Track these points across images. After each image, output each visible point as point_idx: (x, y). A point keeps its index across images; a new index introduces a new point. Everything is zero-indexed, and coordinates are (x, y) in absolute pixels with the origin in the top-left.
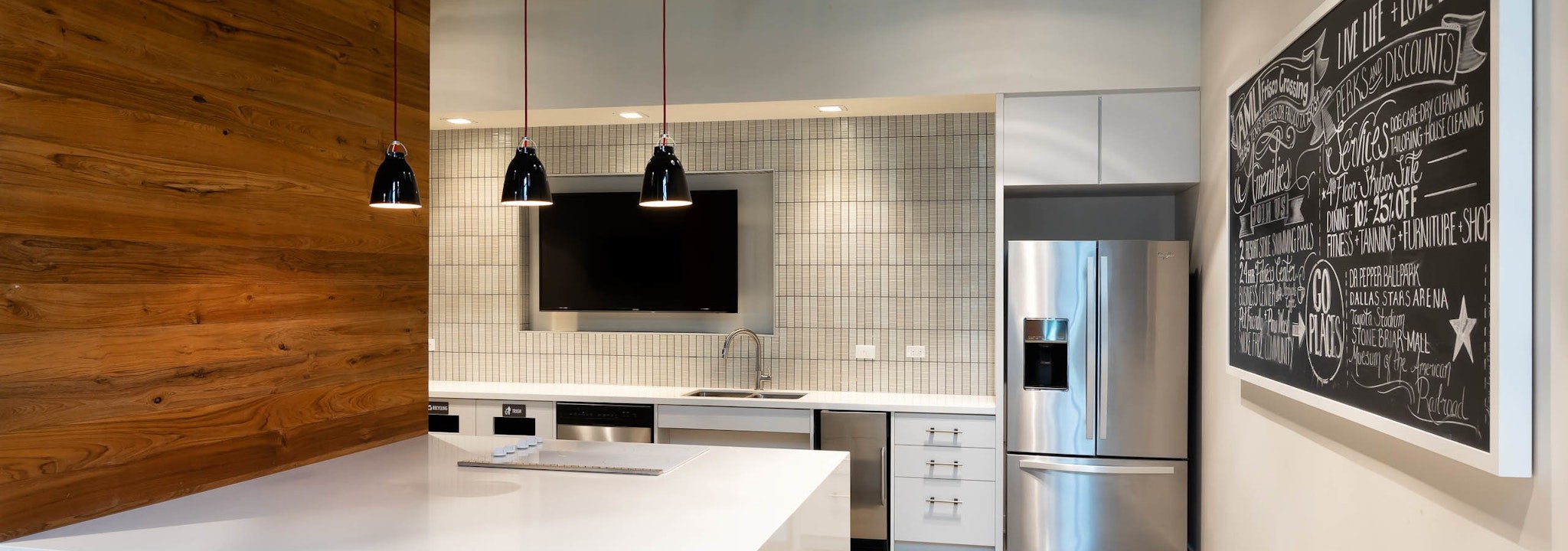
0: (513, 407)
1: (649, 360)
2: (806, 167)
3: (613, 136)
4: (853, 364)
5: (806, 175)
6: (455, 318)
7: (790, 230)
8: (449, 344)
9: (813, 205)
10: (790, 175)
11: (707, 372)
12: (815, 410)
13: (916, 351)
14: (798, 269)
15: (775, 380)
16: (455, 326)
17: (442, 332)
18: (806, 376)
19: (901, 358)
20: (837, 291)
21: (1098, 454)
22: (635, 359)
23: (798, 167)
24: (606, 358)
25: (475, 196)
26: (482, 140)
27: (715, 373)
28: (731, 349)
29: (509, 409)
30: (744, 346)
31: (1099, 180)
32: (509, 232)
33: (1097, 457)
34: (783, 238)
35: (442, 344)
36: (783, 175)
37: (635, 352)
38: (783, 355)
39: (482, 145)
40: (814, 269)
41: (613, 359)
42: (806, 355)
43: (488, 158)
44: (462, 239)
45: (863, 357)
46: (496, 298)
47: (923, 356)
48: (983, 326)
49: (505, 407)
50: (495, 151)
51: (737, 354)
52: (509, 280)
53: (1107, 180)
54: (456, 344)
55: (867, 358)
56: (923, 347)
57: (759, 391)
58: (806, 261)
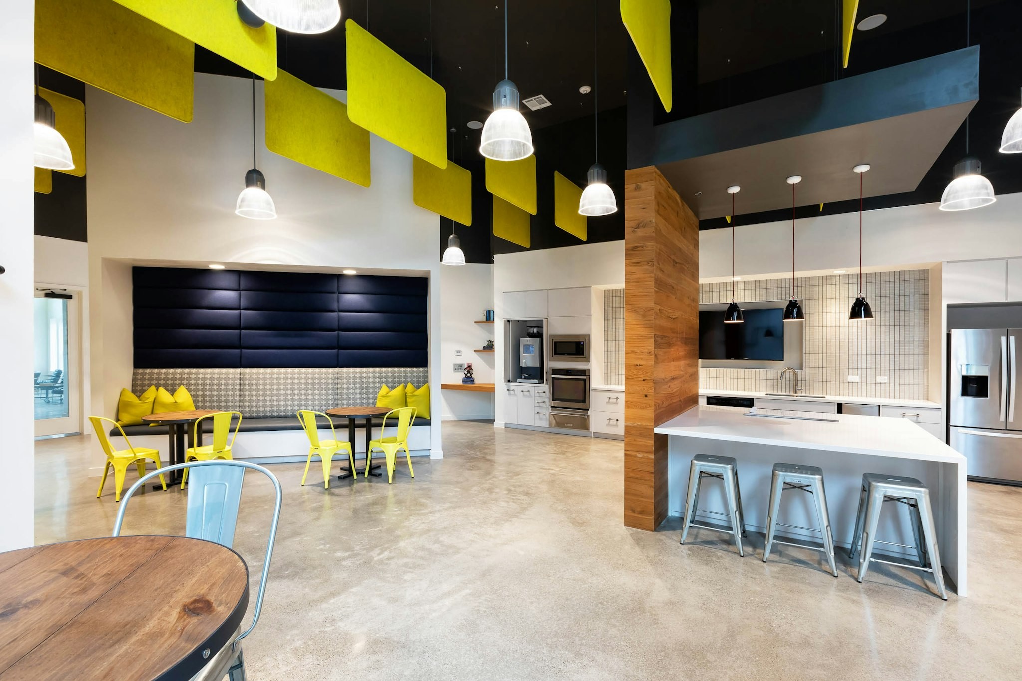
1: (739, 380)
2: (821, 297)
3: (721, 287)
4: (846, 384)
5: (820, 301)
7: (812, 324)
9: (825, 314)
10: (812, 301)
11: (768, 386)
12: (838, 404)
13: (883, 379)
14: (816, 342)
15: (804, 391)
18: (820, 388)
19: (873, 381)
20: (838, 352)
21: (1007, 428)
22: (732, 380)
23: (816, 297)
24: (718, 379)
27: (772, 386)
28: (784, 376)
30: (789, 375)
31: (1006, 299)
33: (1006, 430)
34: (808, 329)
36: (808, 302)
37: (732, 377)
38: (808, 379)
40: (825, 342)
41: (722, 380)
42: (820, 380)
45: (852, 381)
47: (886, 381)
48: (921, 368)
51: (788, 378)
53: (1010, 300)
55: (854, 381)
56: (886, 378)
57: (796, 395)
58: (820, 338)
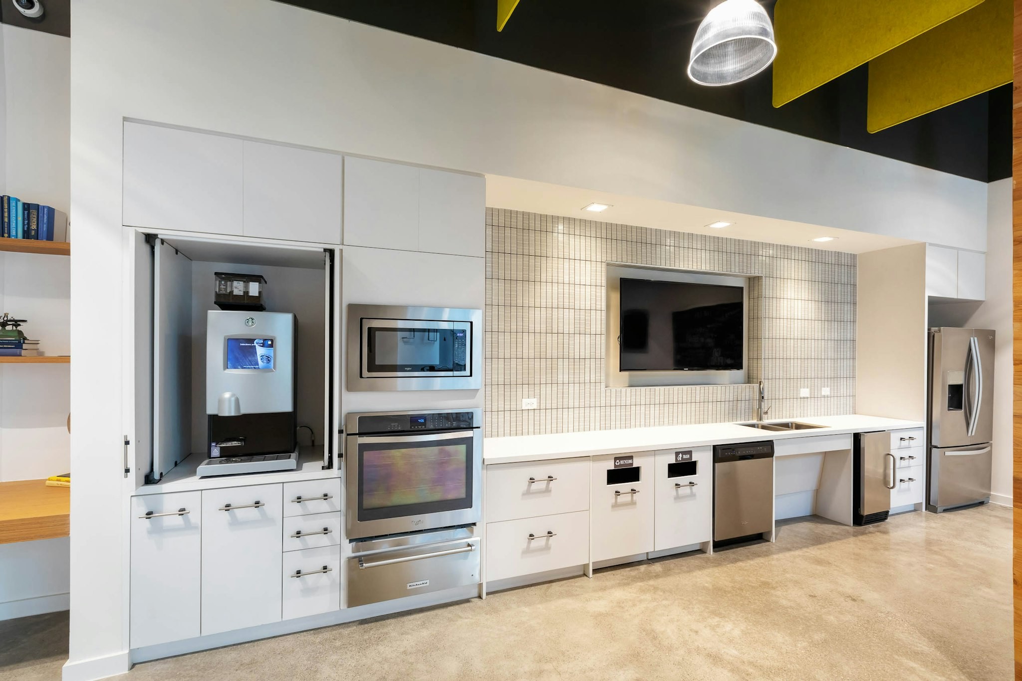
0: (684, 453)
2: (778, 275)
4: (799, 401)
5: (778, 281)
6: (554, 379)
7: (771, 315)
8: (549, 402)
9: (782, 301)
12: (854, 434)
13: (826, 391)
14: (774, 341)
16: (555, 386)
17: (543, 392)
19: (819, 395)
20: (792, 355)
25: (572, 276)
26: (577, 228)
29: (681, 455)
31: (957, 296)
32: (598, 307)
34: (767, 322)
35: (543, 402)
39: (577, 232)
40: (781, 342)
42: (777, 397)
43: (583, 244)
44: (561, 311)
45: (803, 396)
46: (587, 361)
47: (829, 394)
49: (677, 454)
50: (588, 239)
52: (598, 346)
53: (960, 297)
54: (555, 401)
55: (805, 396)
56: (829, 388)
58: (778, 336)
